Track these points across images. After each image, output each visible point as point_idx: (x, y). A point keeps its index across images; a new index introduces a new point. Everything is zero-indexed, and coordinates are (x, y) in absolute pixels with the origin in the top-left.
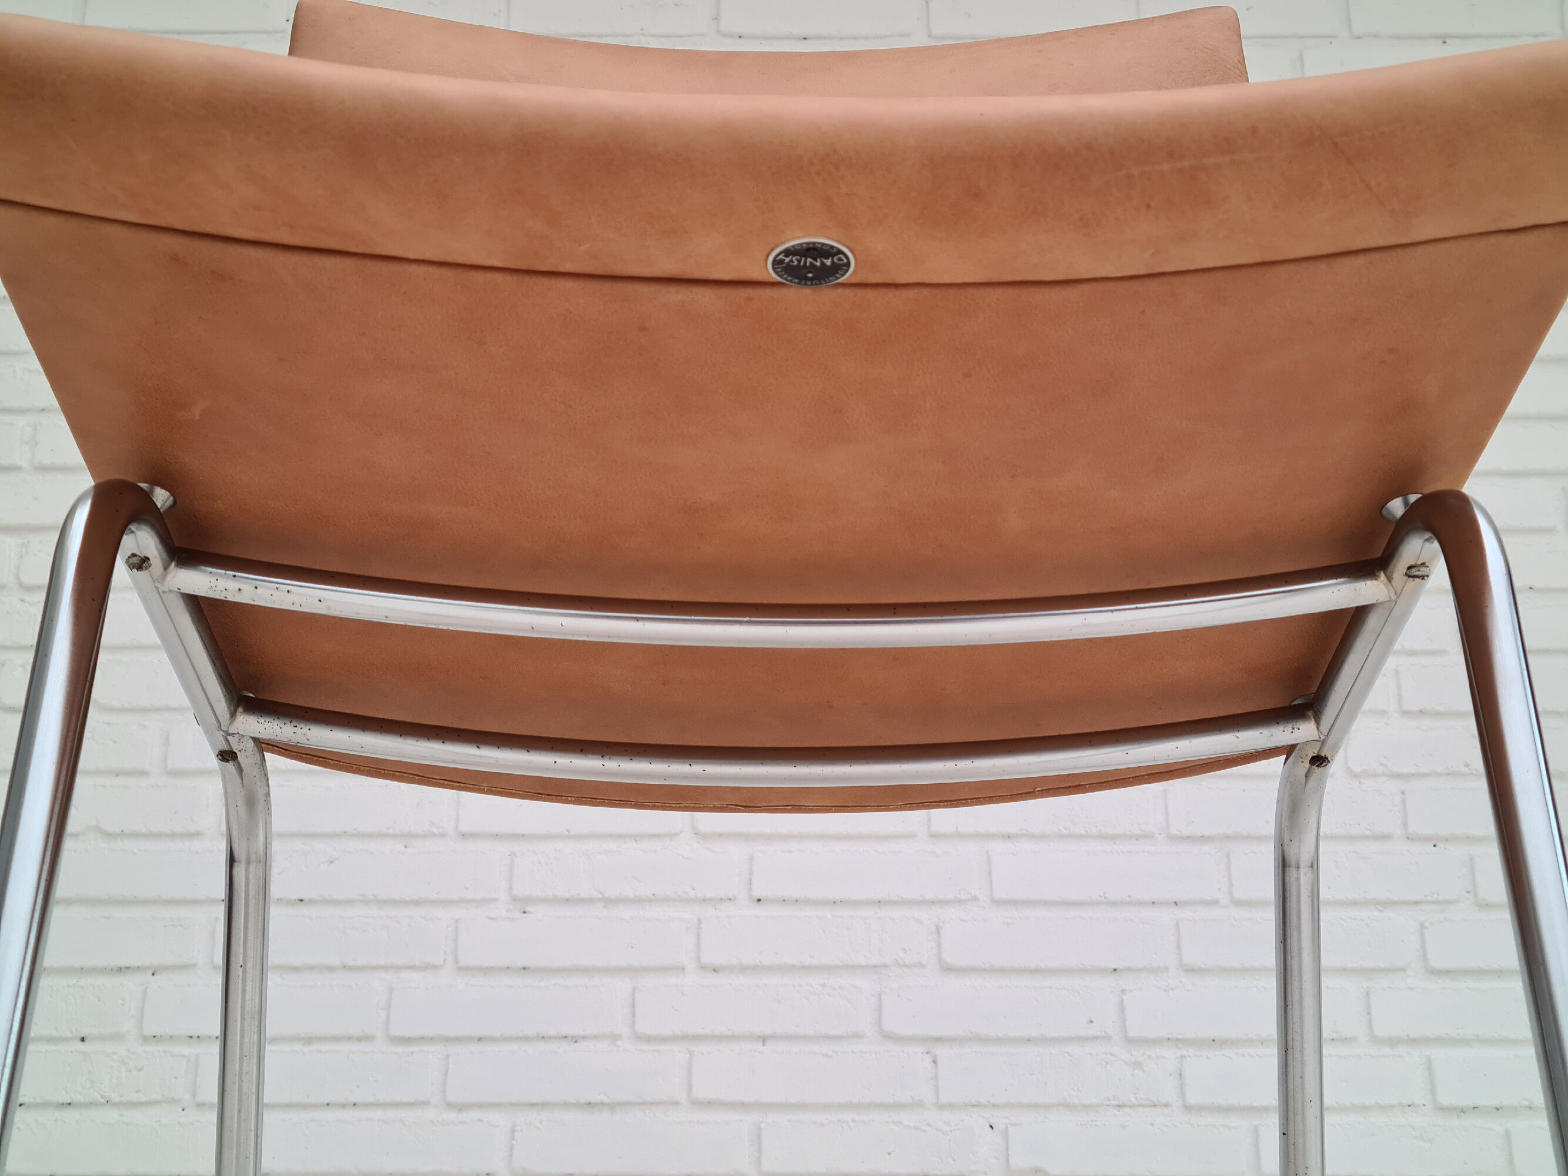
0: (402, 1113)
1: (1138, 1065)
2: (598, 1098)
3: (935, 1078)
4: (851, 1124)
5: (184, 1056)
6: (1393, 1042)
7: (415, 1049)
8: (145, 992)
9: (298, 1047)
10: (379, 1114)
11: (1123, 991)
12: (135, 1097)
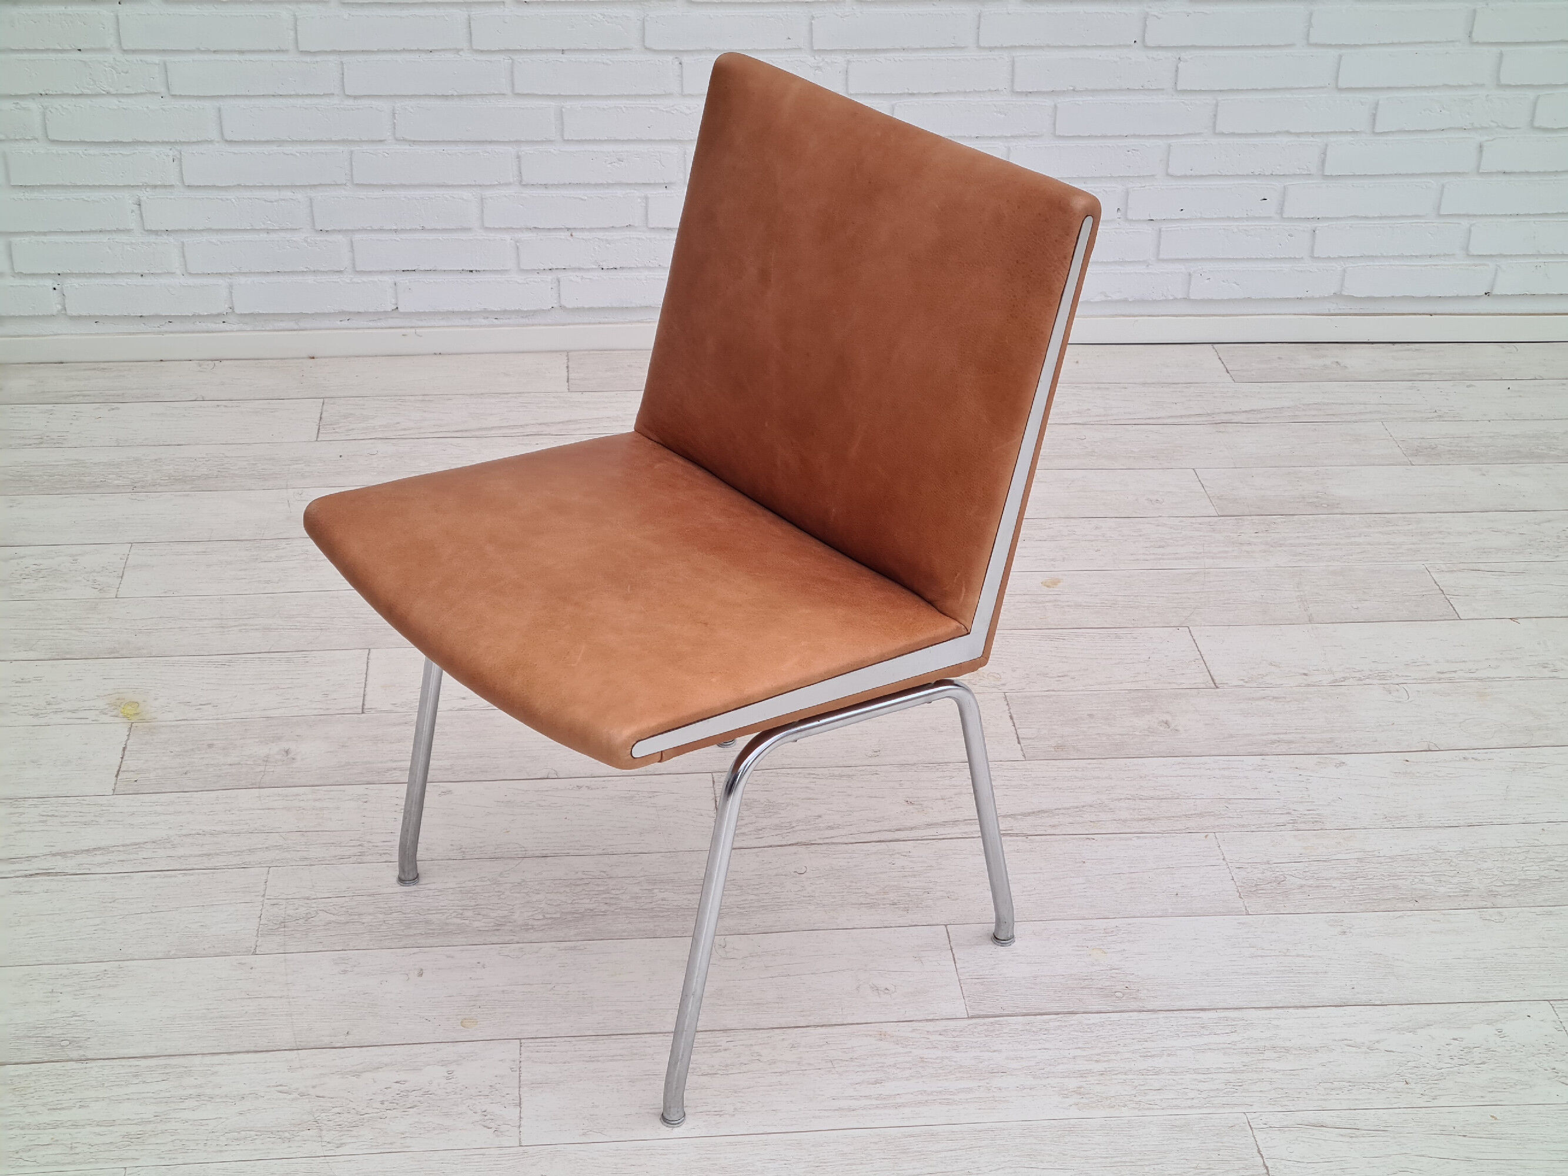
0: (315, 101)
1: (819, 68)
2: (450, 92)
3: (681, 76)
4: (624, 109)
5: (156, 64)
6: (991, 49)
7: (318, 58)
8: (117, 17)
9: (236, 57)
10: (299, 102)
11: (813, 18)
12: (126, 91)
